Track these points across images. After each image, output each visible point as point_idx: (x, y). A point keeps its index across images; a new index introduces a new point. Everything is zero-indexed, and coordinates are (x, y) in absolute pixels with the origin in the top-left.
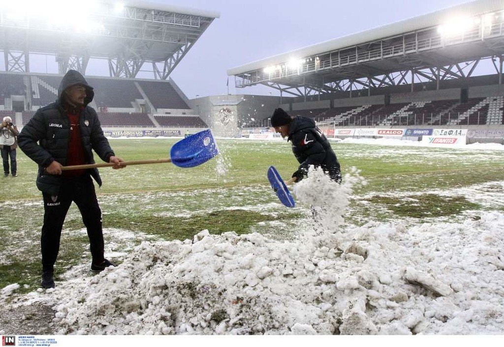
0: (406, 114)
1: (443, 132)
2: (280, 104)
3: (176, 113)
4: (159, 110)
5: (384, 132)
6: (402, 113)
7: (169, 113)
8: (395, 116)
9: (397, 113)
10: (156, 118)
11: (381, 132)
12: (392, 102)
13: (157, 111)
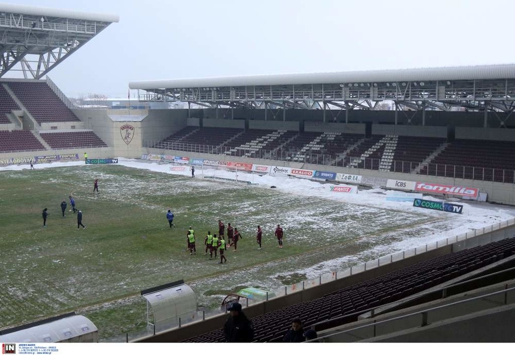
0: (317, 148)
1: (344, 176)
2: (188, 117)
3: (64, 127)
4: (44, 124)
5: (297, 172)
6: (315, 146)
7: (55, 128)
8: (308, 148)
9: (310, 145)
10: (43, 135)
11: (294, 172)
12: (306, 129)
13: (40, 125)
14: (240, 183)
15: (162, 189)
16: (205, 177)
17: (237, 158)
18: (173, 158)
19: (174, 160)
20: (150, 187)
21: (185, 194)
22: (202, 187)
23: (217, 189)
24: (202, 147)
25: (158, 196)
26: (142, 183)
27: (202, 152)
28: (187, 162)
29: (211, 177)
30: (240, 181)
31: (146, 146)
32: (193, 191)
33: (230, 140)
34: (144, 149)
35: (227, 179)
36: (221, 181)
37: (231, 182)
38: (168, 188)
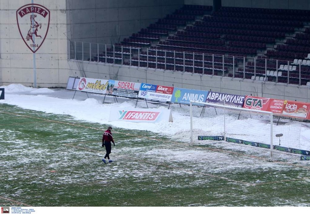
14: (283, 155)
15: (81, 167)
16: (200, 138)
17: (291, 88)
18: (137, 86)
19: (137, 92)
20: (51, 162)
21: (131, 181)
22: (182, 165)
23: (216, 171)
24: (208, 58)
25: (63, 185)
26: (39, 151)
27: (209, 72)
28: (168, 98)
29: (216, 138)
30: (286, 150)
31: (79, 58)
32: (154, 173)
33: (282, 43)
34: (74, 64)
35: (253, 144)
36: (237, 147)
37: (260, 149)
38: (96, 166)
